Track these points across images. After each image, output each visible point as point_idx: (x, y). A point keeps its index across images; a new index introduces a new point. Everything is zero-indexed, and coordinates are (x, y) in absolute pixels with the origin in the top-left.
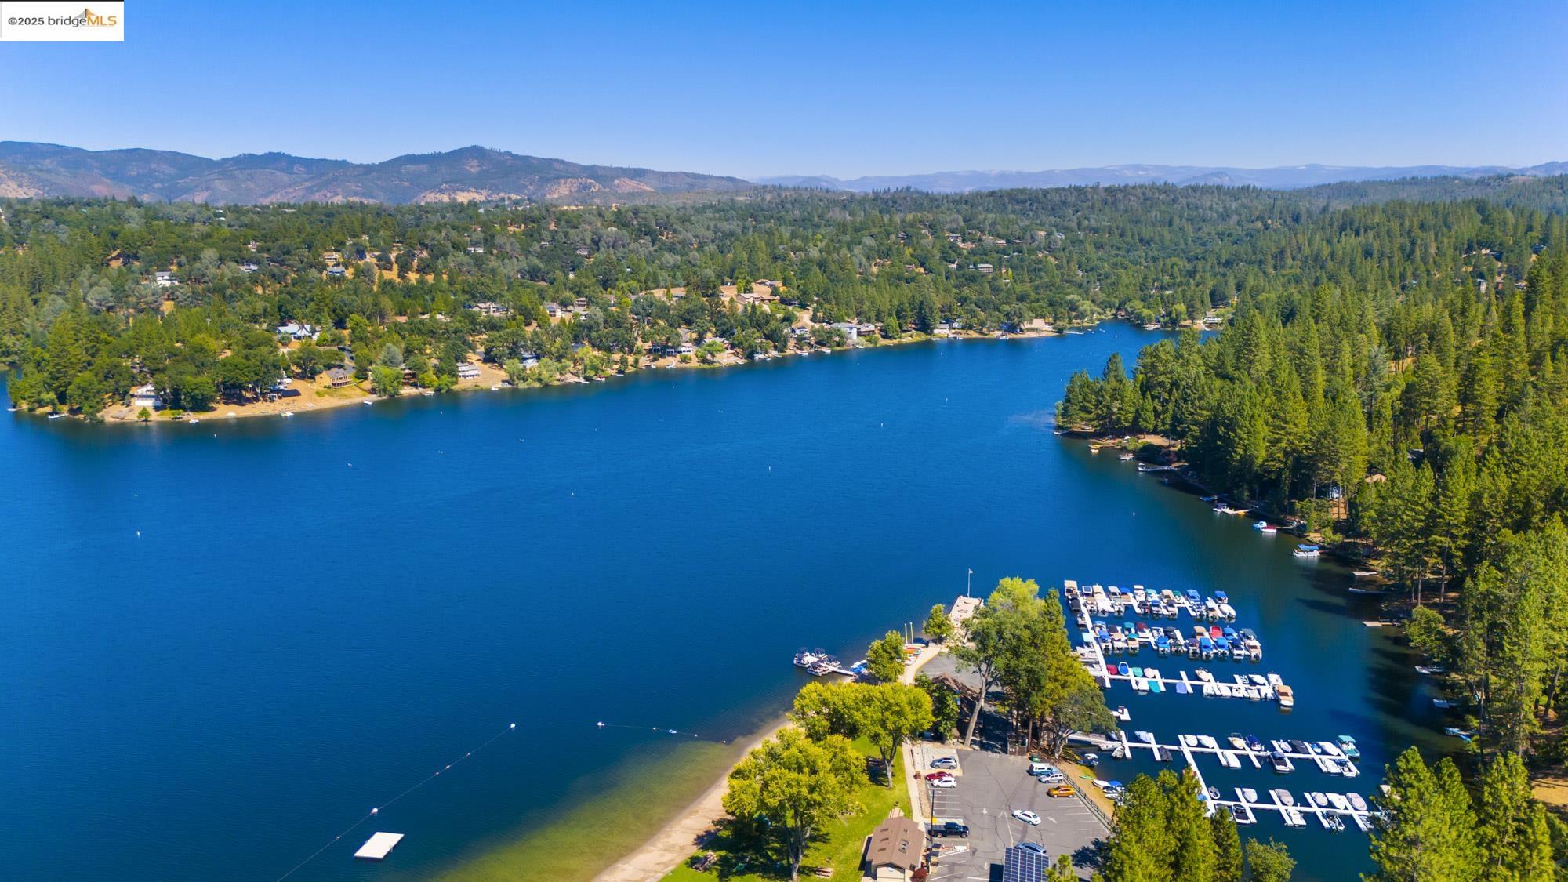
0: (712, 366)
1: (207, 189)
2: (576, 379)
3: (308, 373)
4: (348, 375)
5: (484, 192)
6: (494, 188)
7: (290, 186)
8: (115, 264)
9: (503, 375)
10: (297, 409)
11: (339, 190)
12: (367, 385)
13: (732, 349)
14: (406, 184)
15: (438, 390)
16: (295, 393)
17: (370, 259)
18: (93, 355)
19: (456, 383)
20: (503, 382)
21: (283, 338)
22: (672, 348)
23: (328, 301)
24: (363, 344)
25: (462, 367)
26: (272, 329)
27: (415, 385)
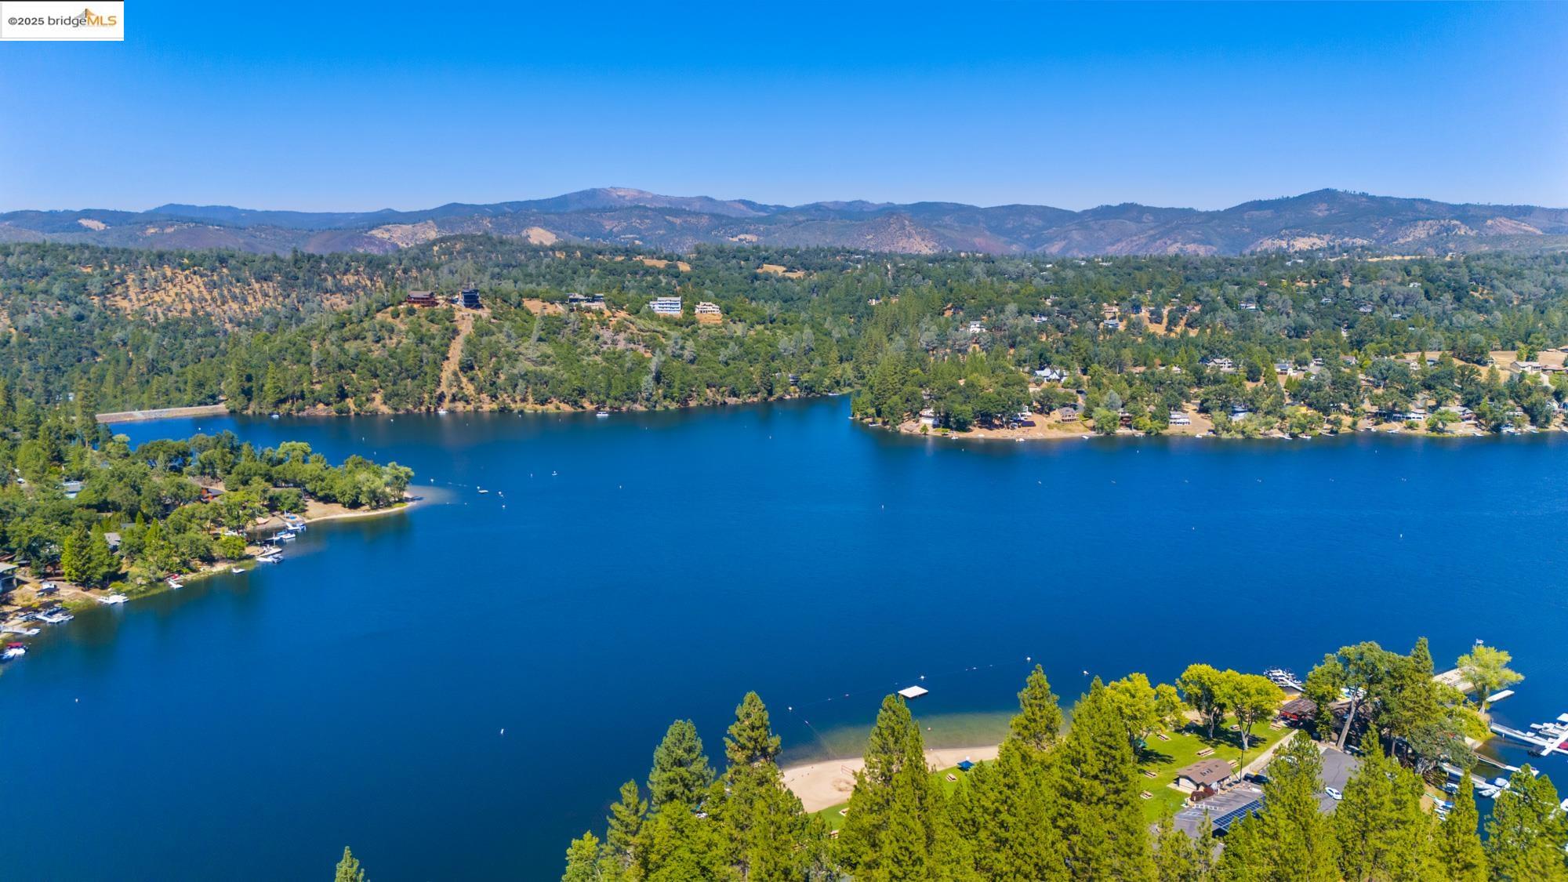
0: (1441, 435)
1: (1065, 238)
2: (1281, 435)
3: (1045, 409)
4: (1078, 414)
5: (1327, 237)
6: (1340, 233)
7: (1135, 235)
8: (948, 314)
9: (1209, 424)
10: (1029, 437)
11: (1180, 237)
12: (1091, 423)
13: (1476, 419)
14: (1247, 230)
15: (1148, 433)
16: (1032, 424)
17: (1144, 313)
18: (903, 384)
19: (1166, 428)
20: (1209, 431)
21: (1037, 380)
22: (1399, 413)
23: (1082, 350)
24: (1096, 389)
25: (1175, 415)
26: (1032, 372)
27: (1130, 427)
